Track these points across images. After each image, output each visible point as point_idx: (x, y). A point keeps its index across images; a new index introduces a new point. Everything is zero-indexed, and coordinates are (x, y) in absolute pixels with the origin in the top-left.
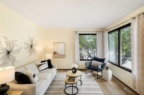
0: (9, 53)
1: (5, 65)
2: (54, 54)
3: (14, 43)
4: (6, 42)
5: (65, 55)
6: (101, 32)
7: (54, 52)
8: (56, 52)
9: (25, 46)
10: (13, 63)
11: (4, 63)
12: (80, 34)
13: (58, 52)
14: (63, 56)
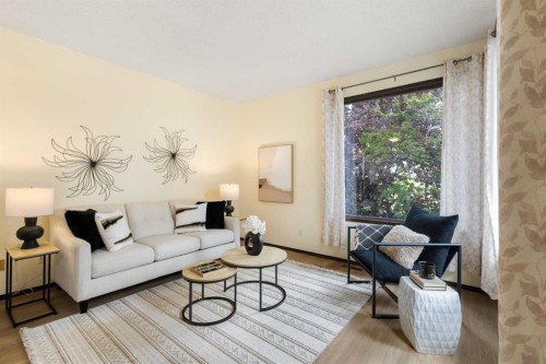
0: (93, 164)
1: (84, 192)
2: (260, 186)
3: (109, 141)
4: (87, 139)
5: (291, 193)
6: (469, 59)
7: (260, 180)
8: (265, 180)
9: (148, 154)
10: (108, 191)
11: (81, 187)
12: (347, 101)
13: (273, 182)
14: (288, 197)
